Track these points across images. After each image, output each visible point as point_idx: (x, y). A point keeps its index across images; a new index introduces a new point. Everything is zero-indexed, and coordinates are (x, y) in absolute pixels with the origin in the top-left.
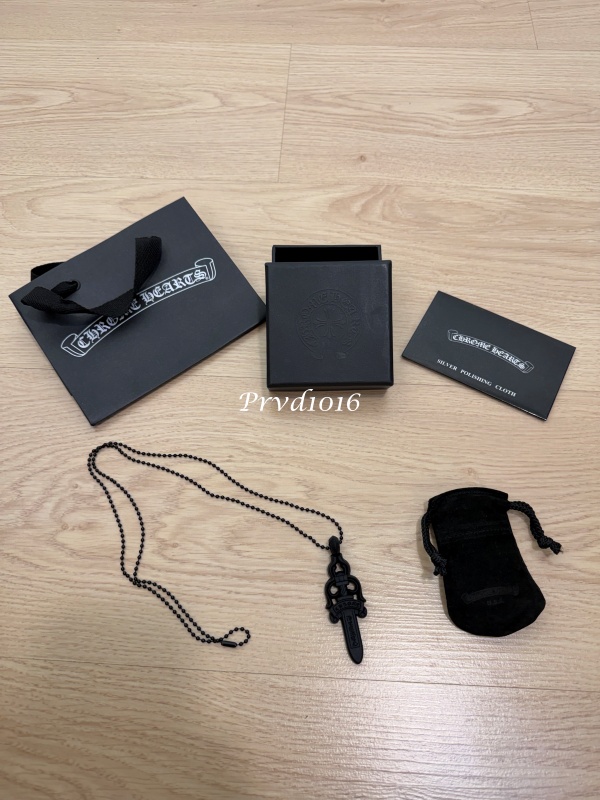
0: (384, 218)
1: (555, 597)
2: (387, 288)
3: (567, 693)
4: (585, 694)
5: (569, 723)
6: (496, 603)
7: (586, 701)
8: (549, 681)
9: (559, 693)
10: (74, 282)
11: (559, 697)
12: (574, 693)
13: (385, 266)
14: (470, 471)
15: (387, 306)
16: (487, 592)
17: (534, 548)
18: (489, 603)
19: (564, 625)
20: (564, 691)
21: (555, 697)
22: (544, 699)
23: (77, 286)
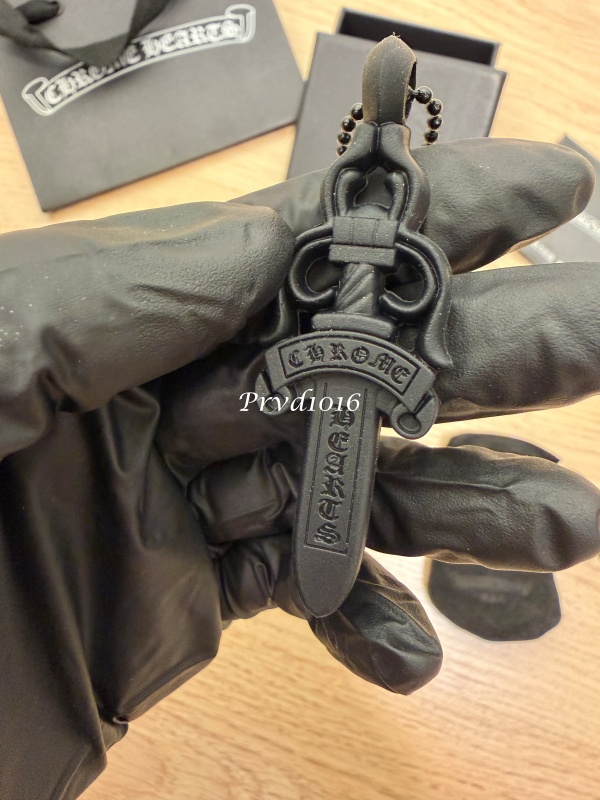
1: (577, 609)
2: (488, 114)
3: (550, 735)
4: (573, 745)
5: (538, 773)
6: (493, 599)
7: (570, 753)
8: (532, 713)
9: (537, 732)
10: (55, 4)
11: (536, 737)
12: (557, 739)
13: (496, 79)
18: (484, 598)
19: (576, 649)
20: (546, 731)
21: (531, 735)
22: (517, 732)
23: (58, 9)
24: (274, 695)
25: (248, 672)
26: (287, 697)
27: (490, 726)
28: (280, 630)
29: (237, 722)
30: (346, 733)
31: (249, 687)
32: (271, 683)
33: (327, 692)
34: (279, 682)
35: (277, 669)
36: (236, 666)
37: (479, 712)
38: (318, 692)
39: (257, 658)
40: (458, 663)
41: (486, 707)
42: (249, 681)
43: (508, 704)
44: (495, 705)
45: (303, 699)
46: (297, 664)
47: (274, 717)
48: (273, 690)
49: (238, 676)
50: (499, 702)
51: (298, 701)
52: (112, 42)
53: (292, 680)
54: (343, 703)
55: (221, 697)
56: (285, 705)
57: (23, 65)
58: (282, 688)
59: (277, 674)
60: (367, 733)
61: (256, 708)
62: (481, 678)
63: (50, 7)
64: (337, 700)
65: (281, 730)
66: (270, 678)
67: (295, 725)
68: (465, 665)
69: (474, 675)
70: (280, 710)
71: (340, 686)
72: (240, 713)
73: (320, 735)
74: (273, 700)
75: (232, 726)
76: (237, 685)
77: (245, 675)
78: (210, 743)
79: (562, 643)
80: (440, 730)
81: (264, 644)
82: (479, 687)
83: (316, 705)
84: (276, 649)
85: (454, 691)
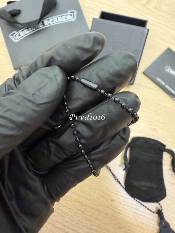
0: (155, 8)
1: (172, 193)
2: (144, 41)
6: (145, 189)
10: (19, 10)
14: (154, 129)
15: (141, 50)
16: (143, 183)
17: (170, 169)
18: (142, 188)
19: (171, 206)
23: (20, 12)
24: (77, 216)
25: (70, 209)
26: (82, 217)
27: (144, 229)
28: (80, 196)
29: (66, 224)
30: (99, 230)
31: (70, 213)
32: (76, 213)
33: (94, 216)
34: (79, 212)
35: (78, 208)
36: (66, 207)
37: (141, 225)
38: (91, 216)
39: (72, 204)
40: (134, 208)
41: (143, 223)
42: (70, 211)
43: (150, 223)
44: (146, 223)
45: (86, 218)
46: (85, 207)
47: (77, 223)
48: (77, 215)
49: (67, 210)
50: (147, 222)
51: (85, 219)
52: (35, 21)
53: (83, 212)
54: (99, 220)
55: (61, 216)
56: (81, 220)
57: (10, 28)
58: (80, 214)
59: (79, 210)
60: (106, 230)
61: (72, 220)
62: (142, 214)
63: (18, 12)
64: (97, 219)
65: (79, 228)
66: (76, 211)
67: (83, 226)
68: (136, 209)
69: (139, 213)
70: (79, 221)
71: (98, 215)
72: (67, 222)
73: (91, 230)
74: (77, 218)
75: (64, 225)
76: (66, 213)
77: (69, 210)
78: (57, 231)
79: (167, 204)
80: (128, 230)
81: (75, 200)
82: (141, 217)
83: (90, 220)
84: (78, 202)
85: (133, 218)
